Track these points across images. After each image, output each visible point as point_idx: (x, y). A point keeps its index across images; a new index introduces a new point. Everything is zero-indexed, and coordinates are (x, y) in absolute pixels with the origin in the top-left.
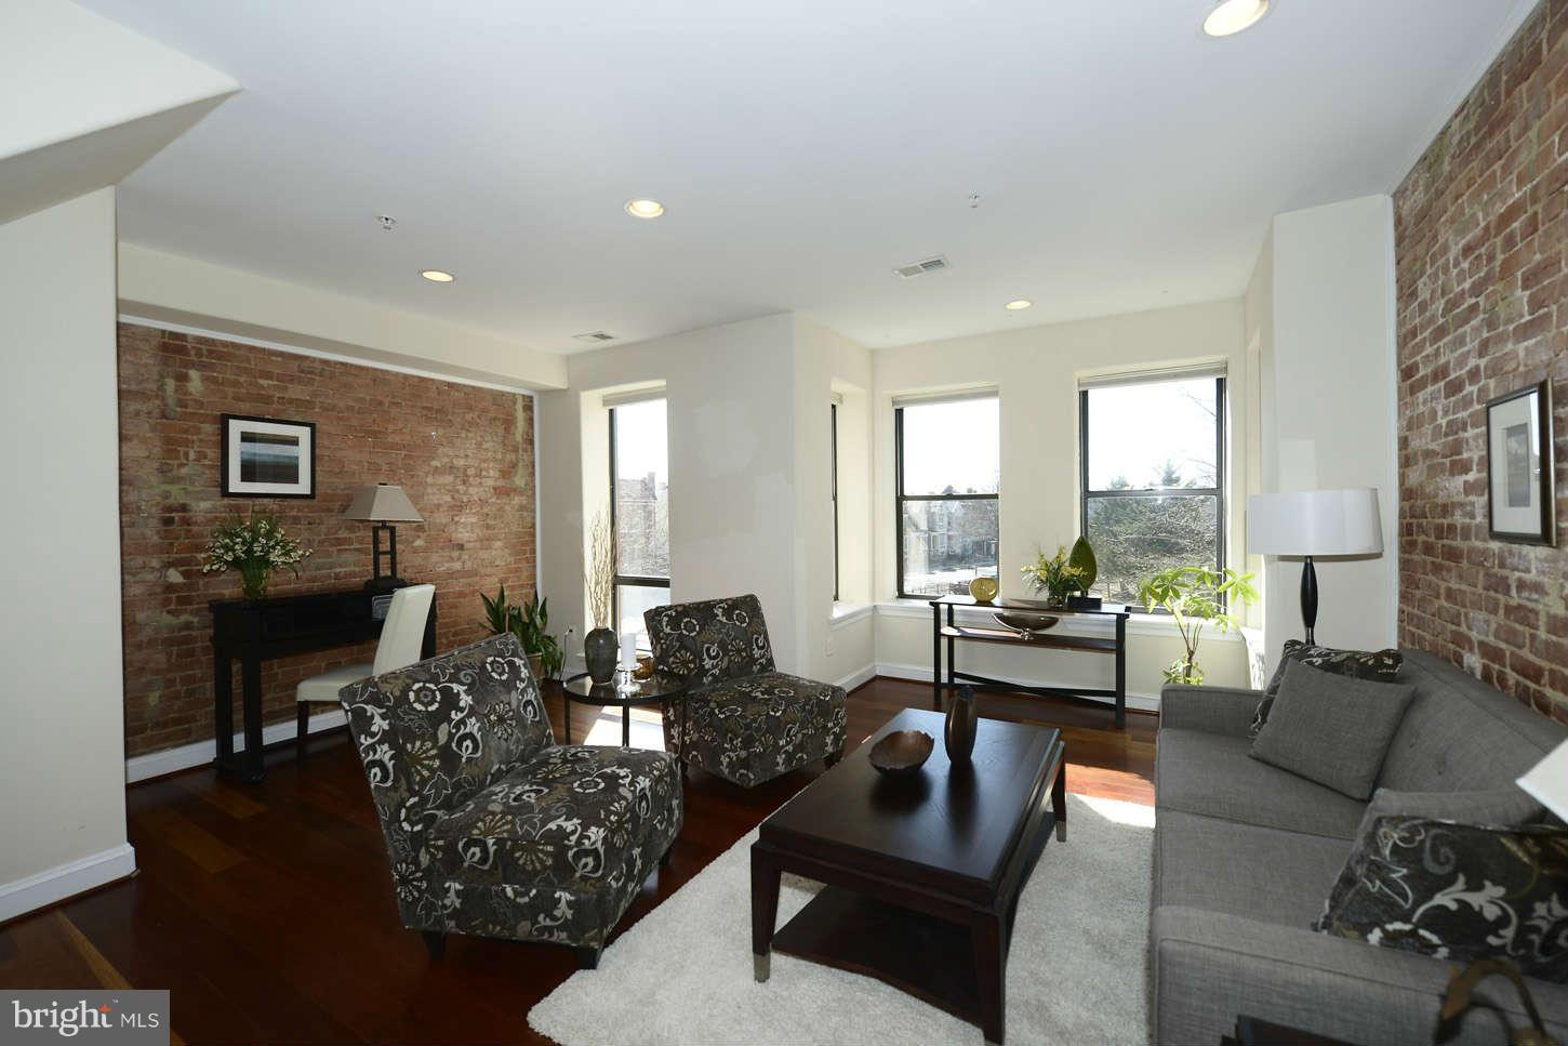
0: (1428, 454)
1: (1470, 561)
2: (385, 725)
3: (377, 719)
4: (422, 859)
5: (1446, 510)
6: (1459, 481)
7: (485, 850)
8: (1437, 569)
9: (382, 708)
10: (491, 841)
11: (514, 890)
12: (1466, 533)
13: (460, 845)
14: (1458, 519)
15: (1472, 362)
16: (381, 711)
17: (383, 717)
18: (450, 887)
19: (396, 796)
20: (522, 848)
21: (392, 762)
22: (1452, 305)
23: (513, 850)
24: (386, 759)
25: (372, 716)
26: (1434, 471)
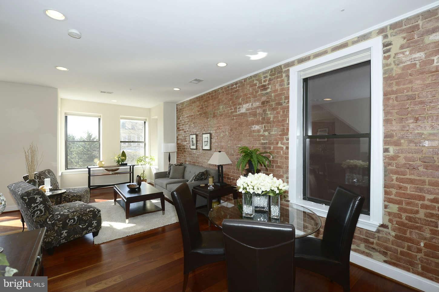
0: (181, 139)
1: (187, 152)
2: (41, 200)
3: (38, 198)
4: (55, 228)
5: (184, 146)
6: (186, 143)
7: (74, 219)
8: (182, 153)
9: (40, 195)
10: (75, 217)
11: (82, 226)
12: (187, 148)
13: (67, 221)
14: (186, 147)
15: (188, 130)
16: (39, 196)
17: (40, 198)
18: (63, 232)
19: (45, 216)
20: (85, 216)
21: (44, 208)
22: (185, 122)
23: (82, 217)
24: (42, 208)
25: (37, 198)
26: (182, 141)
